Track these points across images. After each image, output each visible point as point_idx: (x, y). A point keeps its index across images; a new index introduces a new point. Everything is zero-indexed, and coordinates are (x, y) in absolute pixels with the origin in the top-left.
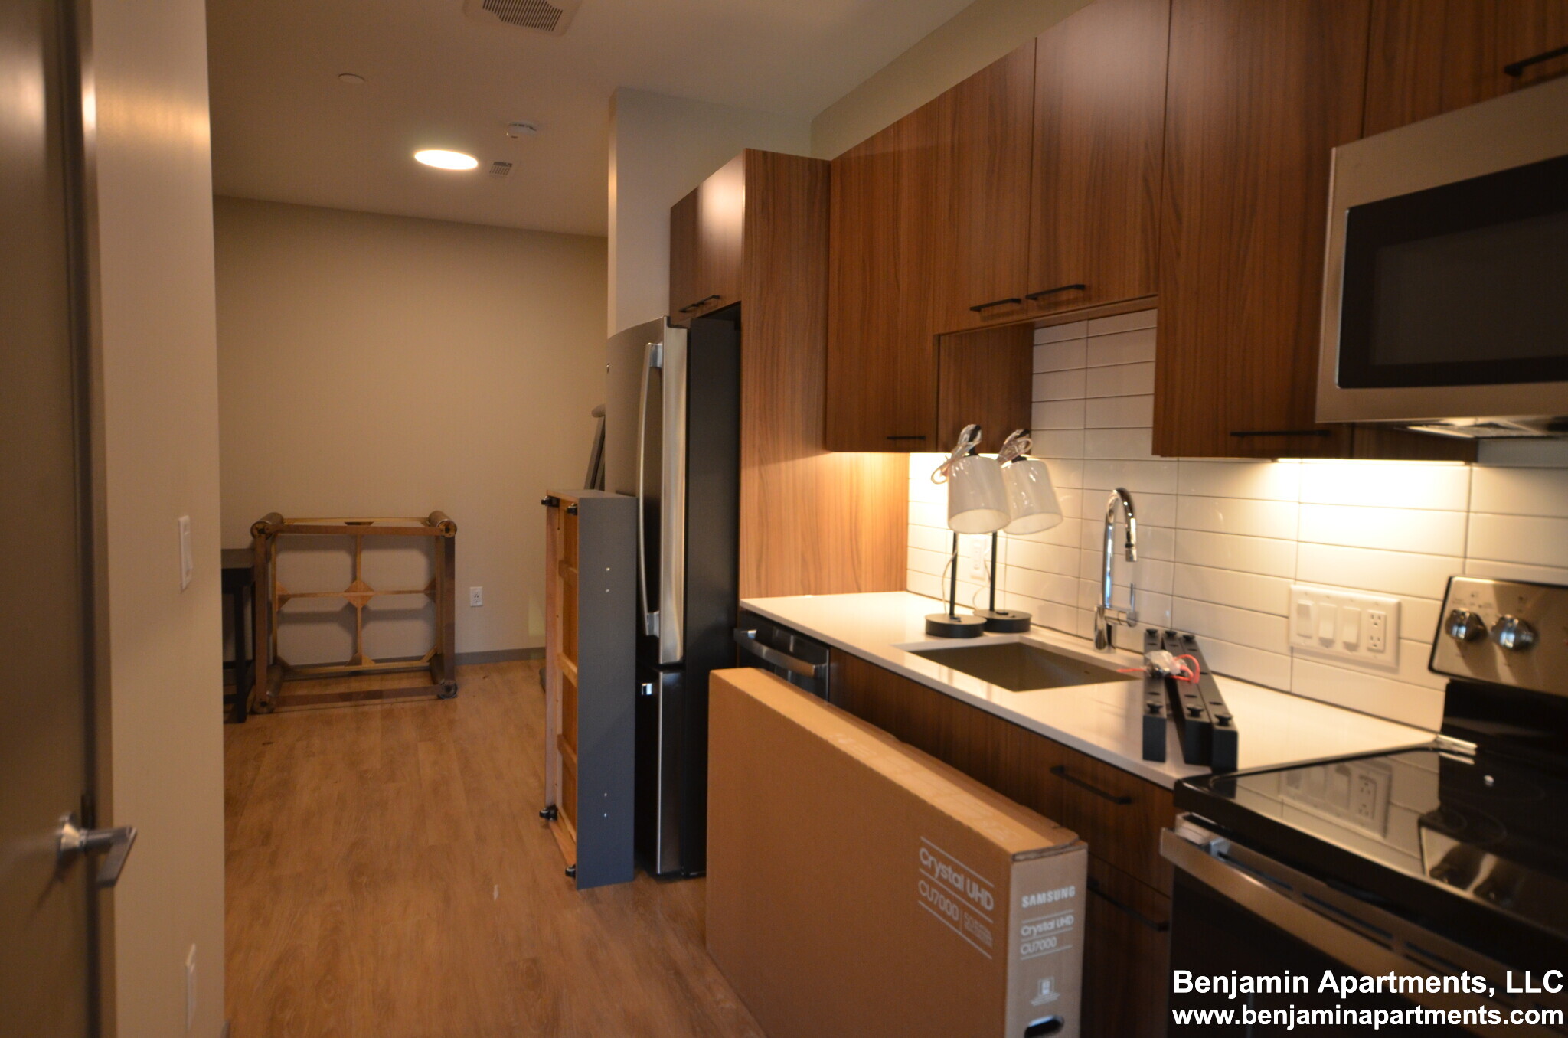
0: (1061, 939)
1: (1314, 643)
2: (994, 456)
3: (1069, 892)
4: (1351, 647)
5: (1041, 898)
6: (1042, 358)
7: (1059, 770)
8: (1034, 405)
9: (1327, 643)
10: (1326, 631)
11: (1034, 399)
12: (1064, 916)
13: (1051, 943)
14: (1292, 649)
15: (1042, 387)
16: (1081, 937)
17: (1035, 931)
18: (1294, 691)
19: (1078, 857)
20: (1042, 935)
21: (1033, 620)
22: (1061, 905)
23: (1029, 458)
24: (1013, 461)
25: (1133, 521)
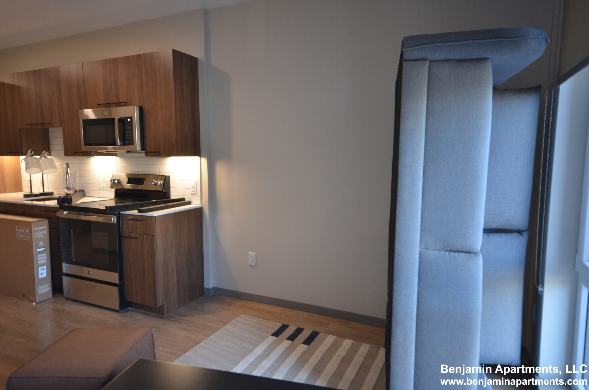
0: (44, 235)
1: (101, 188)
2: (38, 157)
3: (45, 227)
4: (106, 187)
5: (39, 228)
6: (51, 134)
7: (45, 211)
8: (50, 145)
9: (103, 187)
10: (103, 186)
11: (50, 143)
12: (44, 231)
13: (42, 236)
14: (99, 190)
15: (52, 141)
16: (48, 235)
17: (38, 234)
18: (100, 197)
19: (46, 222)
20: (40, 234)
21: (54, 193)
22: (43, 230)
23: (49, 157)
24: (44, 157)
25: (69, 169)
